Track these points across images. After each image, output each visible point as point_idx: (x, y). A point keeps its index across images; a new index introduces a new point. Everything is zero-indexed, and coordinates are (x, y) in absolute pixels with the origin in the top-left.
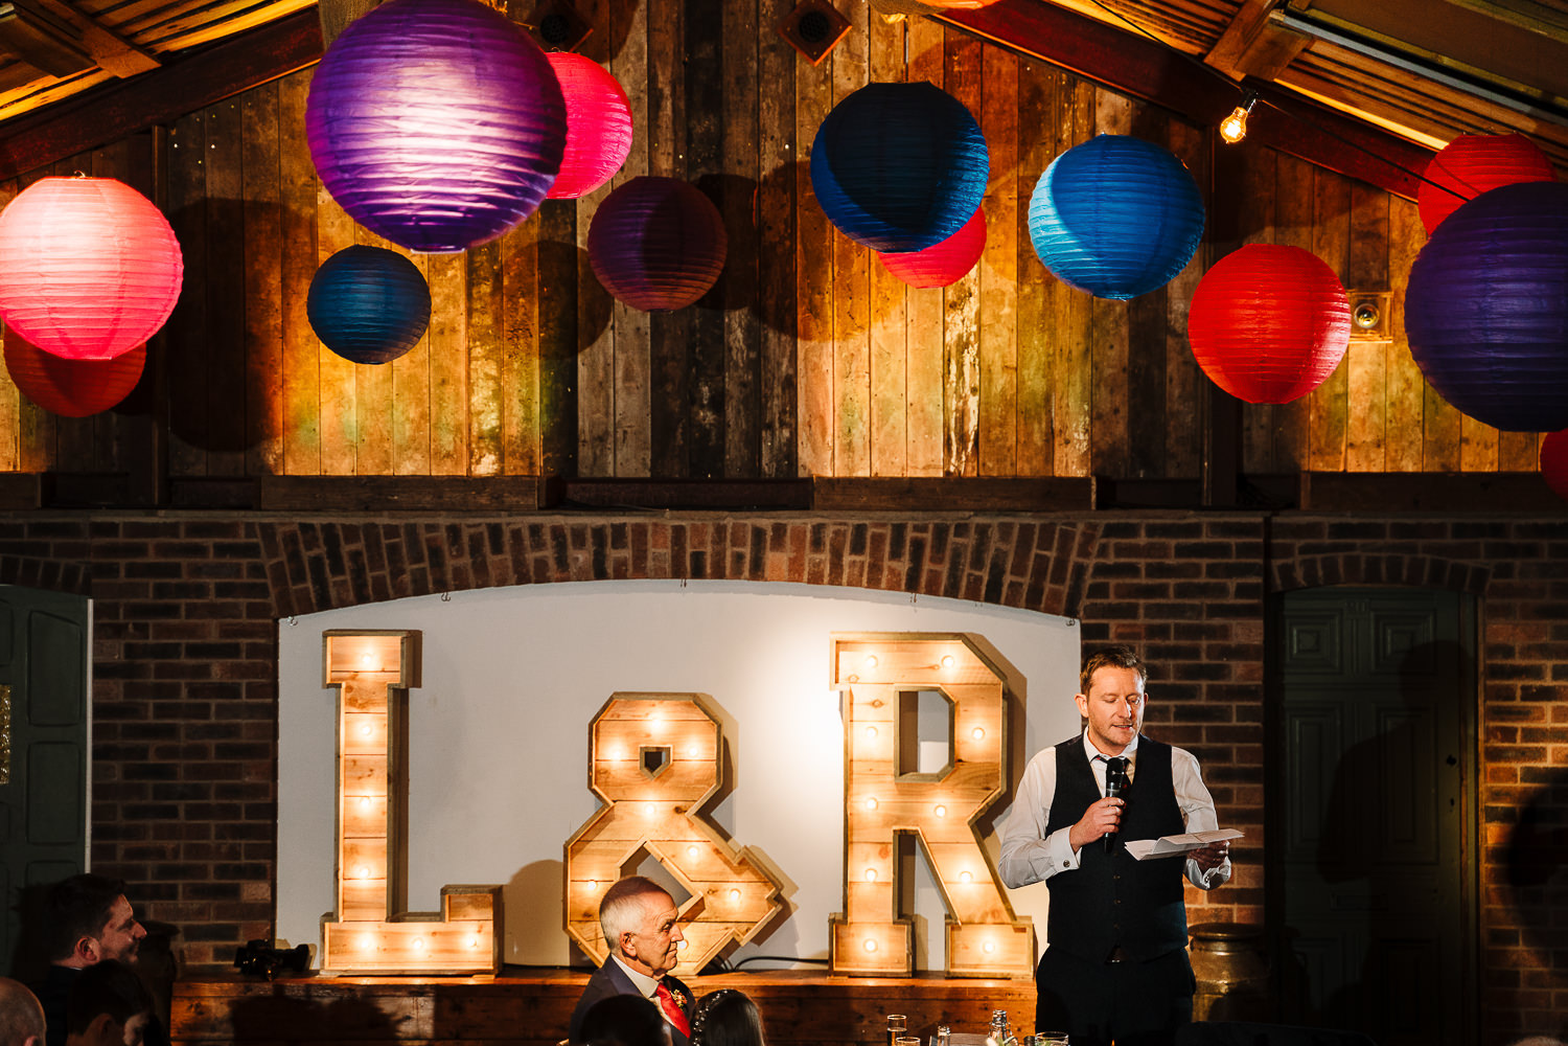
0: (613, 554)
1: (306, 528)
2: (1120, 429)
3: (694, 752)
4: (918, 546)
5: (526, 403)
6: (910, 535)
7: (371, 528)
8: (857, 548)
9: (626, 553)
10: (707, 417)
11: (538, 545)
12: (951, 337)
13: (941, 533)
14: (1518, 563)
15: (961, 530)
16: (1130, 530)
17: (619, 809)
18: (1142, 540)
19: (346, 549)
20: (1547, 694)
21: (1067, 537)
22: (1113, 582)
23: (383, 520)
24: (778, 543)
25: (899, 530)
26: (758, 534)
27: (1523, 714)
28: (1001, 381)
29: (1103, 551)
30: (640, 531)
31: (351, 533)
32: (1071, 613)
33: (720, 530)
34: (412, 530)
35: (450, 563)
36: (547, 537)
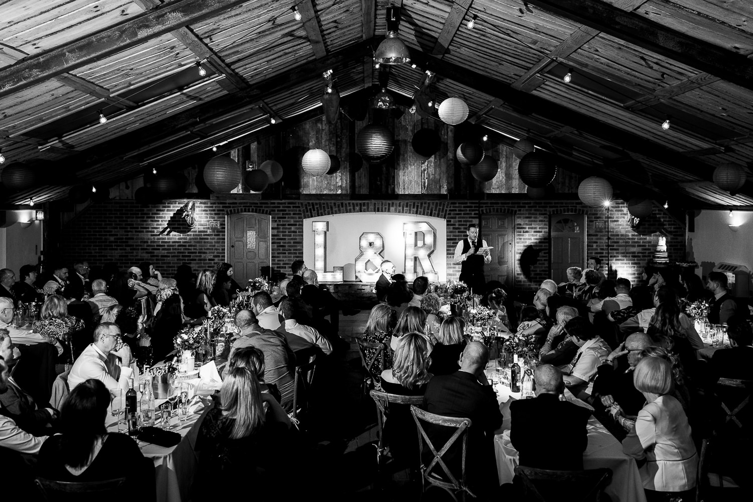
0: (363, 208)
1: (309, 203)
2: (453, 185)
3: (378, 243)
4: (418, 206)
5: (346, 181)
6: (416, 204)
7: (320, 203)
8: (407, 207)
9: (366, 208)
10: (379, 183)
11: (350, 206)
12: (422, 169)
13: (422, 204)
14: (522, 209)
15: (425, 203)
16: (455, 203)
17: (365, 253)
18: (457, 205)
19: (315, 207)
20: (527, 232)
21: (444, 205)
22: (452, 212)
23: (322, 202)
24: (393, 206)
25: (414, 203)
26: (389, 204)
27: (523, 235)
28: (431, 177)
29: (450, 207)
30: (368, 204)
31: (316, 204)
32: (445, 218)
33: (382, 203)
34: (327, 203)
35: (334, 209)
36: (351, 204)
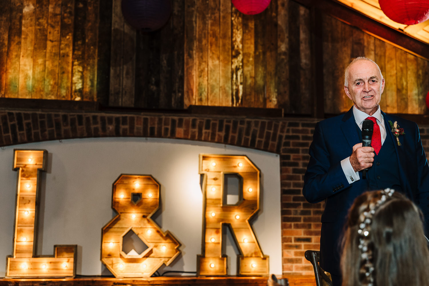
0: (122, 127)
1: (10, 114)
2: (287, 98)
3: (150, 195)
4: (228, 128)
5: (92, 81)
6: (225, 123)
7: (34, 115)
8: (207, 128)
9: (127, 127)
10: (154, 88)
11: (96, 123)
12: (234, 66)
13: (235, 124)
15: (242, 122)
16: (297, 125)
17: (122, 217)
18: (300, 128)
19: (25, 122)
21: (276, 127)
22: (291, 141)
23: (39, 112)
24: (180, 125)
25: (221, 122)
26: (174, 121)
28: (249, 81)
29: (288, 131)
30: (132, 119)
31: (27, 116)
32: (278, 152)
33: (160, 120)
34: (49, 116)
35: (63, 128)
36: (99, 120)
